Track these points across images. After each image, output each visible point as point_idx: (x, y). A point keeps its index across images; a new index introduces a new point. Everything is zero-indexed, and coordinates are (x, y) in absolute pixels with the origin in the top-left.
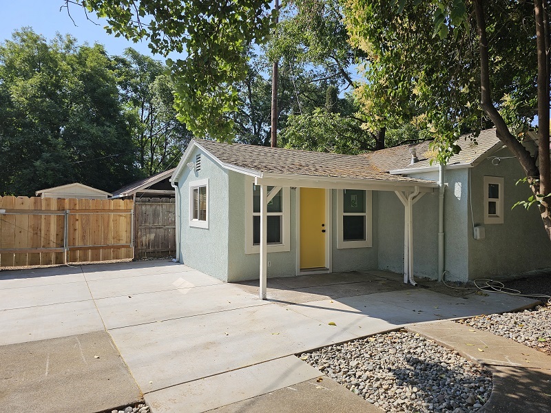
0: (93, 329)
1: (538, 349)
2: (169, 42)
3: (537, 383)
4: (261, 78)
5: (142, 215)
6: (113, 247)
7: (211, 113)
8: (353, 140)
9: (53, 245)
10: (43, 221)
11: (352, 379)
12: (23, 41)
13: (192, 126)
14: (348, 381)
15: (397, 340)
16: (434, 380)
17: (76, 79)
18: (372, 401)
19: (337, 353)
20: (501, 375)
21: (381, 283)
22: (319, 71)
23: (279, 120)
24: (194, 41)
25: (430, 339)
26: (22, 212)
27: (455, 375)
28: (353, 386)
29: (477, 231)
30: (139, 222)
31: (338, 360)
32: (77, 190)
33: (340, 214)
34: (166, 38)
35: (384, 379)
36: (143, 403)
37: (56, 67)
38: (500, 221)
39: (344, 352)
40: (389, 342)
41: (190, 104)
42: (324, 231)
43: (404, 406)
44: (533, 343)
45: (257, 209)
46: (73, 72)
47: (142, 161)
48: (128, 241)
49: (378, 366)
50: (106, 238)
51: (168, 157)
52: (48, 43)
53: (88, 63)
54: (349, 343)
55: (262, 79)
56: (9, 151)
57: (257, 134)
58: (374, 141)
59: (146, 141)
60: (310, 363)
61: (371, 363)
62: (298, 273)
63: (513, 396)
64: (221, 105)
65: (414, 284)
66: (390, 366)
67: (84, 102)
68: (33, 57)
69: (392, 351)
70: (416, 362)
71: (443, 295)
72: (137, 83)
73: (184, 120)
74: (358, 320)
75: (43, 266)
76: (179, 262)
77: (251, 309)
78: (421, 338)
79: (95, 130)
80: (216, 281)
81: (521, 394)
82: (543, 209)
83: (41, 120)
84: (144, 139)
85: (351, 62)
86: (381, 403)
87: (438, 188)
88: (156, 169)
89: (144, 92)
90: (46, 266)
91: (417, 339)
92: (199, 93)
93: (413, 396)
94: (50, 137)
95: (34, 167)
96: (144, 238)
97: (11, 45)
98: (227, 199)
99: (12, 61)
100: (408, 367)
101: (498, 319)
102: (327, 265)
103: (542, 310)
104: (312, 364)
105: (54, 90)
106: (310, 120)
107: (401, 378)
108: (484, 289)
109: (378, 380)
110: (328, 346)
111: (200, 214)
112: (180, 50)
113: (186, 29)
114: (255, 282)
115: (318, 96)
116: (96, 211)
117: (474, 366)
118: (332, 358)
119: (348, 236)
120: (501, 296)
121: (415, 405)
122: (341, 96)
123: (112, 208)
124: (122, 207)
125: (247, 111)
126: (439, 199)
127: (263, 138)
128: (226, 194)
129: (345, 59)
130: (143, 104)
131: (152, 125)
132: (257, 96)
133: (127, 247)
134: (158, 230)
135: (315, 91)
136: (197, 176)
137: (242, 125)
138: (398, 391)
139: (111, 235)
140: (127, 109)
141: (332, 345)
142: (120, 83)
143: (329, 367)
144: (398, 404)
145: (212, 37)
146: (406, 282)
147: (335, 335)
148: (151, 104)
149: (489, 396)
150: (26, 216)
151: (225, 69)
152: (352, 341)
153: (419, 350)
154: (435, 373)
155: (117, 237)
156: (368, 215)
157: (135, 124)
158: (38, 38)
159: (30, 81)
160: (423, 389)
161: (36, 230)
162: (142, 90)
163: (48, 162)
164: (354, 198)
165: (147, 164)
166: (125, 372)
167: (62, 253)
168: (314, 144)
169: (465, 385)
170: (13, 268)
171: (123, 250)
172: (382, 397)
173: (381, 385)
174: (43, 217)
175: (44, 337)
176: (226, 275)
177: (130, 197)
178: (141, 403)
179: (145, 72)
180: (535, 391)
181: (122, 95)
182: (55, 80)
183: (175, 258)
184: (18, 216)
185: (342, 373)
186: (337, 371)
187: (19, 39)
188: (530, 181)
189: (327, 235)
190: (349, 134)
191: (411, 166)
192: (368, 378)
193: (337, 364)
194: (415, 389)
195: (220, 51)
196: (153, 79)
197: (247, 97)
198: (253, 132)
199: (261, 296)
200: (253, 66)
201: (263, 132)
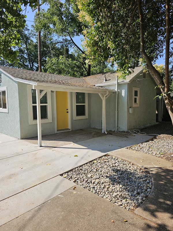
1: (162, 158)
3: (168, 175)
8: (77, 72)
11: (90, 184)
14: (88, 186)
15: (106, 160)
16: (127, 179)
18: (102, 196)
19: (80, 171)
20: (154, 172)
21: (93, 133)
22: (60, 40)
23: (42, 62)
25: (120, 158)
27: (135, 175)
28: (92, 189)
29: (131, 110)
31: (81, 175)
33: (75, 104)
35: (105, 182)
38: (138, 105)
39: (84, 170)
40: (103, 162)
42: (67, 112)
43: (118, 196)
44: (159, 155)
45: (34, 102)
49: (101, 176)
54: (85, 165)
55: (32, 42)
57: (32, 68)
58: (86, 72)
60: (68, 179)
61: (98, 174)
62: (56, 132)
63: (162, 182)
65: (106, 133)
66: (106, 174)
69: (105, 166)
70: (117, 171)
71: (119, 137)
74: (88, 152)
77: (34, 152)
78: (116, 158)
81: (164, 181)
82: (166, 99)
85: (75, 34)
86: (107, 196)
87: (116, 92)
91: (114, 159)
93: (121, 189)
98: (18, 97)
100: (114, 174)
101: (142, 146)
102: (69, 127)
103: (155, 140)
104: (69, 179)
106: (58, 61)
107: (113, 181)
108: (133, 133)
109: (103, 183)
110: (76, 168)
111: (3, 105)
114: (36, 138)
115: (60, 52)
117: (141, 169)
118: (79, 174)
119: (78, 114)
120: (140, 136)
121: (123, 195)
122: (70, 53)
125: (26, 56)
126: (116, 97)
127: (35, 70)
128: (17, 94)
129: (73, 33)
132: (30, 49)
135: (58, 49)
137: (23, 63)
138: (113, 188)
141: (78, 167)
143: (78, 179)
144: (115, 196)
146: (103, 132)
147: (78, 161)
149: (152, 184)
151: (11, 20)
152: (87, 164)
153: (117, 164)
154: (126, 175)
156: (86, 104)
160: (124, 185)
164: (80, 97)
168: (60, 72)
169: (141, 180)
172: (107, 193)
173: (105, 186)
180: (169, 178)
185: (85, 182)
186: (82, 181)
188: (160, 87)
189: (69, 114)
190: (75, 69)
191: (104, 83)
192: (98, 183)
193: (82, 177)
194: (121, 186)
197: (25, 50)
198: (30, 67)
199: (39, 145)
200: (28, 34)
201: (34, 67)
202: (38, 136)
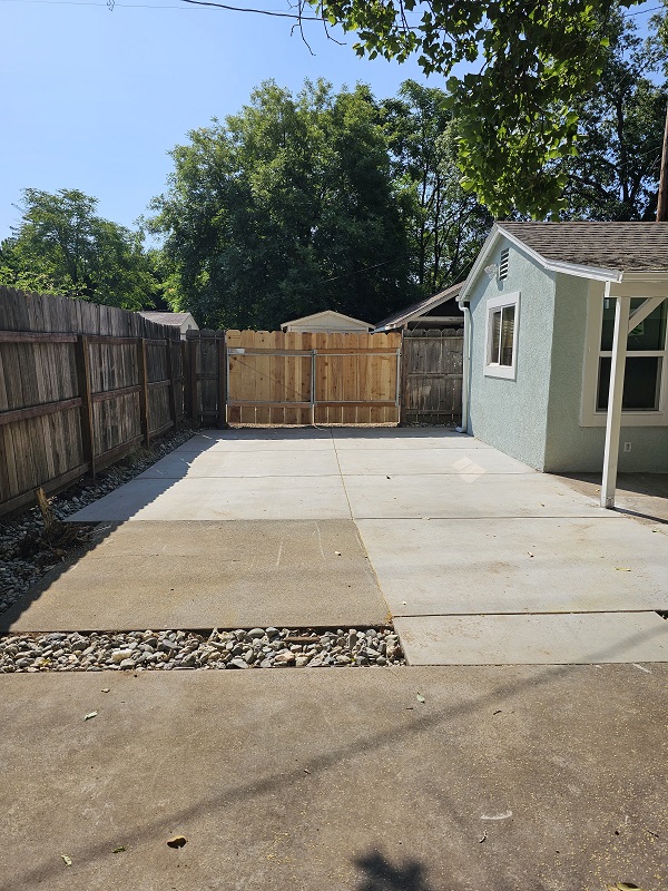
0: (337, 515)
2: (453, 45)
4: (646, 85)
5: (413, 357)
6: (372, 404)
7: (523, 166)
9: (298, 398)
10: (287, 364)
12: (264, 103)
13: (486, 195)
17: (330, 150)
24: (498, 33)
26: (263, 352)
30: (409, 367)
32: (329, 321)
34: (448, 40)
36: (392, 629)
37: (305, 136)
41: (484, 154)
45: (607, 345)
46: (326, 140)
47: (421, 272)
48: (393, 396)
50: (363, 391)
51: (462, 260)
52: (294, 100)
53: (348, 121)
55: (648, 88)
56: (250, 270)
57: (629, 201)
59: (429, 237)
64: (543, 147)
67: (341, 186)
68: (276, 125)
72: (417, 140)
73: (473, 188)
75: (288, 426)
76: (467, 433)
77: (583, 521)
79: (354, 228)
80: (523, 468)
83: (287, 220)
84: (425, 235)
88: (441, 283)
89: (428, 154)
90: (290, 426)
92: (503, 130)
94: (297, 244)
95: (279, 289)
96: (415, 393)
97: (251, 113)
98: (550, 328)
99: (251, 138)
105: (303, 173)
111: (503, 354)
112: (472, 57)
113: (485, 13)
114: (594, 476)
116: (350, 350)
123: (371, 346)
124: (385, 346)
125: (611, 157)
127: (641, 208)
128: (549, 318)
130: (426, 173)
131: (438, 210)
132: (634, 124)
133: (391, 405)
134: (436, 380)
136: (501, 288)
137: (598, 187)
139: (369, 388)
140: (401, 186)
142: (392, 145)
145: (531, 16)
148: (438, 172)
150: (267, 357)
151: (555, 74)
155: (377, 391)
157: (412, 211)
158: (282, 94)
159: (274, 163)
161: (279, 377)
162: (425, 150)
163: (295, 281)
165: (429, 276)
166: (372, 581)
167: (308, 410)
170: (254, 425)
171: (385, 410)
174: (286, 359)
175: (279, 516)
176: (542, 460)
177: (398, 330)
178: (388, 628)
179: (430, 118)
181: (394, 164)
182: (304, 157)
183: (461, 426)
184: (258, 357)
187: (259, 101)
195: (546, 39)
196: (442, 127)
197: (613, 130)
198: (622, 197)
199: (604, 504)
200: (631, 63)
201: (642, 196)
202: (602, 473)
